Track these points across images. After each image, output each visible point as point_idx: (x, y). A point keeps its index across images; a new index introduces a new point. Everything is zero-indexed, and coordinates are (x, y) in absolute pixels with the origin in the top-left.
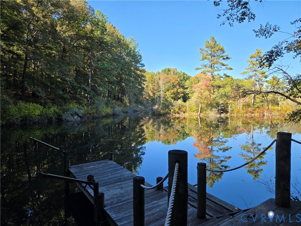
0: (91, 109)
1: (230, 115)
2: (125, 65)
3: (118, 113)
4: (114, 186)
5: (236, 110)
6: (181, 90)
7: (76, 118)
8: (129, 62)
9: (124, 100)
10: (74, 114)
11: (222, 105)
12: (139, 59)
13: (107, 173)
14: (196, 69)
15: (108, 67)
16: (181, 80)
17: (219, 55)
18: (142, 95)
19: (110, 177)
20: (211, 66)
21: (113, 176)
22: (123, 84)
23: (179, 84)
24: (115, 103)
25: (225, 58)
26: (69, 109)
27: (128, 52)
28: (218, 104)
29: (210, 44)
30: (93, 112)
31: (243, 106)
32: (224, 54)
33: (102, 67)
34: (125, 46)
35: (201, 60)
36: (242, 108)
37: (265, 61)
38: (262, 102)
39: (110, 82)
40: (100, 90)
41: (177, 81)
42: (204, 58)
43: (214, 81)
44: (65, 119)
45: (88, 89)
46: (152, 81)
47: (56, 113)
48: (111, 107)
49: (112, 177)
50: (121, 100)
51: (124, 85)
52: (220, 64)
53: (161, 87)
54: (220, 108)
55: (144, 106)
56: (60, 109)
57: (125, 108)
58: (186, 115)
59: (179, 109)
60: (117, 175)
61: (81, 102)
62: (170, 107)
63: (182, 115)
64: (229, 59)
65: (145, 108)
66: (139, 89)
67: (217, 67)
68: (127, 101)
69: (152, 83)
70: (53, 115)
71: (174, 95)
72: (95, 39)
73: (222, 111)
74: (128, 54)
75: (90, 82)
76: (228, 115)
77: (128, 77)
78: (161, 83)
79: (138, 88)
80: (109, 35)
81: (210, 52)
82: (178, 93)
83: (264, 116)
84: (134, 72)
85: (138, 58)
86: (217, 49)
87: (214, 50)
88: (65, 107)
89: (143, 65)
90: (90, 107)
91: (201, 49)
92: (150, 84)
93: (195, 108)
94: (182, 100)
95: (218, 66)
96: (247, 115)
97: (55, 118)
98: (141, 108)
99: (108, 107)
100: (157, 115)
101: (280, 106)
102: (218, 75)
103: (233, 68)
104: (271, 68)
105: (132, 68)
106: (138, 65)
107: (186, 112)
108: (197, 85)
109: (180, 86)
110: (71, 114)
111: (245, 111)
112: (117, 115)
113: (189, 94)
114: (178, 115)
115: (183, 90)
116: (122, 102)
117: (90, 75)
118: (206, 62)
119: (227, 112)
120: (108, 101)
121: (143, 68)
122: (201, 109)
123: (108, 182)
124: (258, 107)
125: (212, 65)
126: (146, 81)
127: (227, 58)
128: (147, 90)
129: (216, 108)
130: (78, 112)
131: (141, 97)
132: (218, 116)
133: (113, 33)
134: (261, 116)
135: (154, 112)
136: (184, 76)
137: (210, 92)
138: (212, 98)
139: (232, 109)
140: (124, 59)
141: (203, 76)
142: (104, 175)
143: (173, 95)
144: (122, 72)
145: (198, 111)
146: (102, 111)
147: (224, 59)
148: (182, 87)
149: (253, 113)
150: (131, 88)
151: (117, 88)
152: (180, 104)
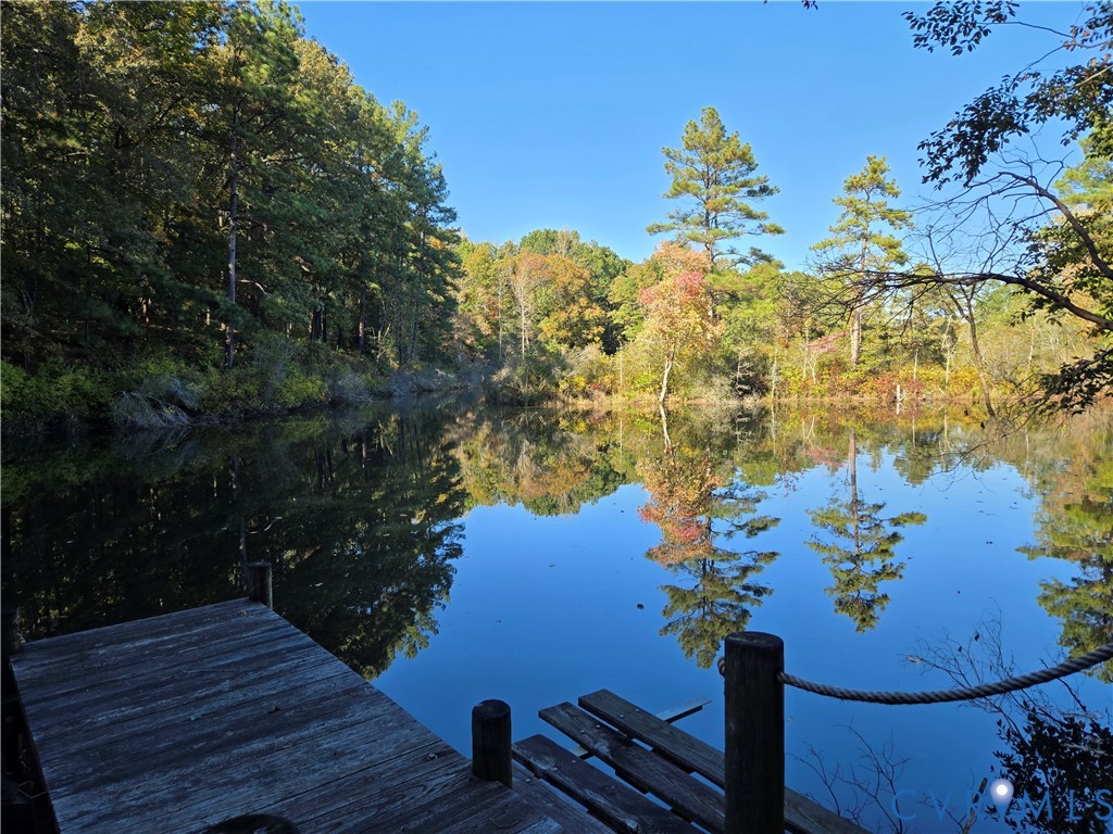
0: (240, 380)
1: (774, 402)
2: (380, 209)
3: (350, 396)
4: (228, 764)
5: (796, 382)
6: (596, 312)
7: (170, 417)
8: (395, 198)
9: (377, 349)
10: (161, 398)
11: (746, 364)
12: (433, 190)
13: (212, 675)
14: (649, 231)
15: (308, 211)
16: (596, 277)
17: (736, 178)
18: (449, 328)
19: (223, 703)
20: (707, 218)
21: (239, 696)
22: (373, 285)
23: (587, 290)
24: (342, 359)
25: (757, 188)
26: (139, 382)
27: (392, 159)
28: (731, 362)
29: (702, 133)
30: (246, 392)
31: (822, 366)
32: (752, 176)
33: (282, 213)
34: (377, 137)
35: (668, 197)
36: (819, 376)
37: (955, 149)
38: (886, 351)
39: (318, 278)
40: (276, 304)
41: (580, 277)
42: (681, 190)
43: (715, 276)
44: (125, 421)
45: (226, 300)
46: (486, 277)
47: (85, 395)
48: (324, 376)
49: (230, 702)
50: (365, 347)
51: (374, 289)
52: (740, 210)
53: (521, 300)
54: (739, 375)
55: (457, 369)
56: (104, 380)
57: (380, 378)
58: (617, 402)
59: (591, 378)
60: (263, 690)
61: (198, 354)
62: (557, 371)
63: (601, 403)
64: (771, 193)
65: (459, 377)
66: (436, 304)
67: (726, 224)
68: (388, 351)
69: (487, 287)
70: (72, 406)
71: (571, 329)
72: (250, 97)
73: (746, 387)
74: (391, 170)
75: (232, 272)
76: (769, 400)
77: (391, 257)
78: (520, 285)
79: (431, 300)
80: (308, 86)
81: (701, 167)
82: (586, 325)
83: (894, 402)
84: (416, 240)
85: (430, 187)
86: (729, 156)
87: (718, 159)
88: (124, 373)
89: (451, 215)
90: (235, 371)
91: (668, 154)
92: (480, 290)
93: (647, 376)
94: (598, 346)
95: (731, 219)
96: (835, 398)
97: (81, 417)
98: (446, 381)
99: (308, 373)
100: (506, 404)
101: (950, 366)
102: (732, 252)
103: (783, 228)
104: (978, 178)
105: (408, 224)
106: (430, 214)
107: (616, 391)
108: (653, 289)
109: (590, 299)
110: (151, 400)
111: (827, 386)
112: (348, 405)
113: (623, 327)
114: (586, 401)
115: (603, 312)
116: (368, 353)
117: (232, 246)
118: (689, 204)
119: (763, 389)
120: (313, 350)
121: (450, 227)
122: (669, 378)
123: (196, 740)
124: (873, 372)
125: (708, 214)
126: (463, 275)
127: (764, 190)
128: (469, 310)
129: (727, 375)
130: (180, 392)
131: (444, 339)
132: (733, 403)
133: (327, 80)
134: (884, 404)
135: (495, 392)
136: (607, 259)
137: (704, 316)
138: (709, 336)
139: (781, 378)
140: (375, 189)
141: (679, 255)
142: (195, 688)
143: (568, 331)
144: (368, 239)
145: (661, 388)
146: (284, 390)
147: (751, 193)
148: (597, 300)
149: (855, 393)
150: (406, 299)
151: (349, 302)
152: (591, 362)
